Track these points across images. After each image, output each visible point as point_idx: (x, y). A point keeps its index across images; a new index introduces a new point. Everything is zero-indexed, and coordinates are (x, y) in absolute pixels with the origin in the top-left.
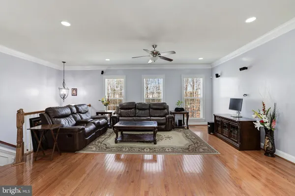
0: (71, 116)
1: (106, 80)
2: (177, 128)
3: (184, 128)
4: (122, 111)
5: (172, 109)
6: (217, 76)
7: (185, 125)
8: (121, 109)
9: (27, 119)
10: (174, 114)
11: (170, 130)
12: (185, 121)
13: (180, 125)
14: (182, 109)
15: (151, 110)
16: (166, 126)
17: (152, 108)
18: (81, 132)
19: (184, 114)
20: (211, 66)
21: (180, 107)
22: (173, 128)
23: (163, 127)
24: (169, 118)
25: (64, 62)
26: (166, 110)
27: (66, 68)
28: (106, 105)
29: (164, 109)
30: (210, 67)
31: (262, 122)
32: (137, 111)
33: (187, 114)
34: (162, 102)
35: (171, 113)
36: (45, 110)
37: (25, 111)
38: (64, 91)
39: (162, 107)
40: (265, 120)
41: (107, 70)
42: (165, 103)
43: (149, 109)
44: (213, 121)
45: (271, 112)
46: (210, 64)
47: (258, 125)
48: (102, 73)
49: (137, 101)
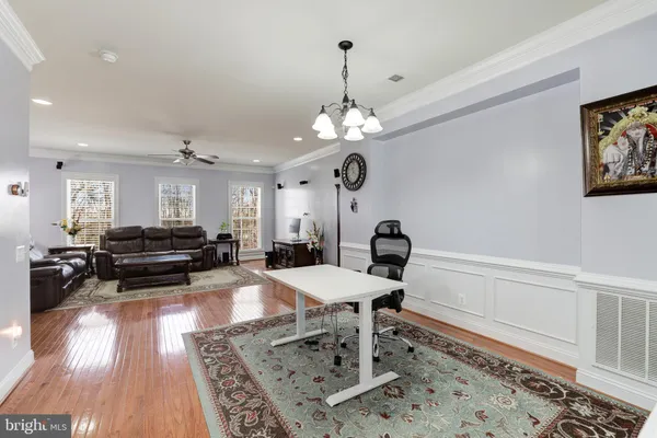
1: (69, 181)
2: (220, 265)
3: (232, 264)
4: (113, 243)
5: (212, 236)
6: (280, 187)
7: (235, 260)
8: (111, 239)
10: (215, 243)
11: (210, 269)
12: (234, 255)
13: (226, 261)
14: (229, 236)
15: (174, 239)
16: (203, 263)
17: (176, 236)
19: (231, 243)
20: (274, 171)
21: (226, 232)
22: (215, 266)
23: (198, 264)
24: (207, 250)
26: (202, 239)
28: (73, 232)
29: (199, 236)
31: (313, 243)
32: (147, 242)
33: (237, 242)
34: (194, 225)
35: (211, 242)
39: (196, 234)
40: (316, 241)
41: (71, 162)
42: (200, 227)
43: (171, 238)
44: (271, 250)
45: (320, 233)
46: (271, 167)
47: (310, 247)
48: (60, 165)
49: (145, 225)
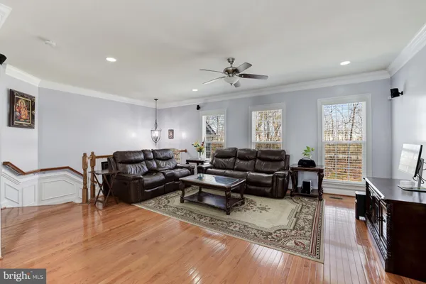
0: (144, 162)
1: (203, 117)
2: (298, 195)
5: (294, 162)
6: (395, 93)
7: (317, 194)
8: (217, 157)
9: (99, 162)
10: (296, 170)
11: (281, 198)
13: (307, 193)
14: (312, 163)
15: (257, 161)
16: (272, 190)
17: (260, 158)
18: (137, 181)
20: (390, 72)
22: (292, 195)
23: (268, 190)
24: (277, 176)
25: (156, 100)
27: (160, 106)
28: (200, 151)
29: (281, 160)
30: (388, 76)
32: (238, 161)
33: (321, 171)
36: (112, 154)
37: (96, 155)
38: (156, 134)
39: (277, 158)
42: (284, 151)
43: (255, 159)
46: (383, 69)
48: (198, 108)
49: (240, 146)
